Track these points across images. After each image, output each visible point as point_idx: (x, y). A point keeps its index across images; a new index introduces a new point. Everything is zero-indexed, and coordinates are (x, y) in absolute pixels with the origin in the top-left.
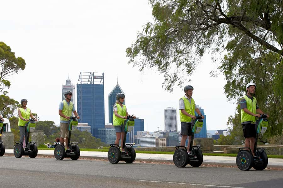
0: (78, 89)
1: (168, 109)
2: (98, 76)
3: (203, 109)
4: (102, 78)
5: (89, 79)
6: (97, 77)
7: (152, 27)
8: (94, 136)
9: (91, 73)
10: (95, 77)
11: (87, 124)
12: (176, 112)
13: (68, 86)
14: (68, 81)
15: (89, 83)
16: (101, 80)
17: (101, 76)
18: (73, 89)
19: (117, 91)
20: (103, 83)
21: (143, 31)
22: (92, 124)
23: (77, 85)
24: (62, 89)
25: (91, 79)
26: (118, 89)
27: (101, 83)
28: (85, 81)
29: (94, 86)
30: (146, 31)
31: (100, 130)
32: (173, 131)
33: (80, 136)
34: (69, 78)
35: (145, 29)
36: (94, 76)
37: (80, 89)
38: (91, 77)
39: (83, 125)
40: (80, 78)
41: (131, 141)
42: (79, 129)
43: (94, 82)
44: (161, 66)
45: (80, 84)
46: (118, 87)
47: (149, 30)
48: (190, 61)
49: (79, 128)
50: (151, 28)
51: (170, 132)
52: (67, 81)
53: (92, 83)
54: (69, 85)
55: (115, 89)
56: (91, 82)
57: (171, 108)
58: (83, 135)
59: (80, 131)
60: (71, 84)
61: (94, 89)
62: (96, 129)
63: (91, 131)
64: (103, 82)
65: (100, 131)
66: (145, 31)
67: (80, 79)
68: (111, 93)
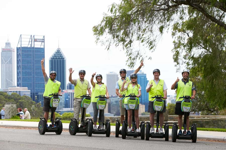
0: (17, 52)
1: (111, 73)
2: (39, 39)
3: (146, 74)
4: (43, 41)
5: (29, 42)
6: (37, 40)
7: (117, 7)
8: (34, 101)
9: (31, 36)
10: (36, 40)
11: (27, 88)
12: (118, 77)
13: (7, 49)
14: (8, 44)
15: (29, 46)
16: (42, 43)
17: (41, 39)
18: (13, 52)
19: (58, 55)
20: (44, 47)
21: (108, 11)
22: (32, 89)
23: (17, 48)
24: (1, 51)
25: (32, 42)
26: (59, 53)
27: (42, 47)
28: (26, 44)
29: (35, 50)
30: (112, 11)
31: (40, 94)
32: (115, 96)
33: (20, 101)
34: (8, 41)
35: (110, 9)
36: (34, 39)
37: (20, 52)
38: (32, 40)
39: (23, 90)
40: (20, 40)
41: (72, 106)
42: (18, 94)
43: (34, 45)
44: (125, 44)
45: (20, 47)
46: (59, 51)
47: (114, 10)
48: (152, 39)
49: (18, 92)
50: (115, 8)
51: (112, 97)
52: (6, 44)
53: (33, 46)
54: (9, 48)
55: (56, 53)
56: (31, 45)
57: (113, 72)
58: (23, 99)
59: (19, 95)
60: (10, 47)
61: (35, 52)
62: (36, 93)
63: (31, 95)
64: (44, 45)
65: (40, 96)
66: (110, 11)
67: (20, 42)
68: (52, 57)
